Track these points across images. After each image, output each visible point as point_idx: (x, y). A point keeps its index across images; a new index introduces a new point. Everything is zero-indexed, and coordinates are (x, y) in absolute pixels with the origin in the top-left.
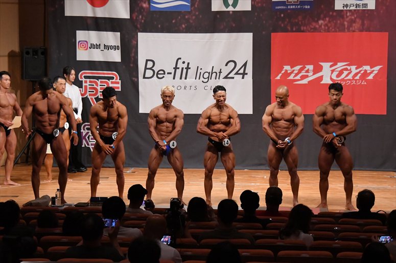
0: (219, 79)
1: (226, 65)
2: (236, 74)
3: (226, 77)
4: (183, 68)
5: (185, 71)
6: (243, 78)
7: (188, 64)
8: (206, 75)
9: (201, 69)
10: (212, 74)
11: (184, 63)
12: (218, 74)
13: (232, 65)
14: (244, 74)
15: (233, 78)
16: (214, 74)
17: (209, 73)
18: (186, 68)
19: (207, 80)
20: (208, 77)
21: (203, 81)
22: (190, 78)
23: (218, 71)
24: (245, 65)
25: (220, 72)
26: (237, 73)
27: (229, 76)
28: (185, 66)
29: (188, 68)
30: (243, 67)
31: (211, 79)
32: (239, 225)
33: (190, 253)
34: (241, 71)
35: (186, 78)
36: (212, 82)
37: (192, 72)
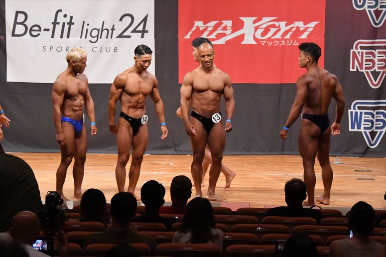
0: (111, 38)
1: (121, 20)
3: (120, 36)
4: (64, 24)
5: (67, 27)
6: (142, 37)
7: (71, 17)
8: (95, 33)
9: (88, 25)
10: (102, 31)
11: (65, 16)
12: (110, 32)
13: (127, 20)
14: (144, 32)
15: (129, 37)
16: (105, 32)
17: (98, 30)
18: (68, 24)
19: (96, 39)
20: (98, 36)
21: (90, 41)
22: (74, 36)
23: (110, 28)
24: (145, 20)
25: (113, 29)
26: (134, 31)
27: (125, 34)
28: (67, 20)
29: (71, 23)
30: (143, 23)
31: (101, 38)
32: (137, 225)
34: (140, 28)
35: (68, 37)
36: (103, 41)
37: (76, 29)
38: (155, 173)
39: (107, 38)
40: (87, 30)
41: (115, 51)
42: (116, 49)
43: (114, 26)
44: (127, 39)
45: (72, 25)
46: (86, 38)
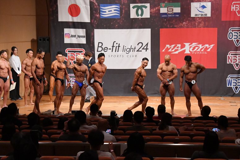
0: (134, 52)
1: (138, 45)
3: (138, 51)
4: (116, 46)
5: (117, 48)
6: (146, 51)
7: (119, 44)
8: (128, 50)
9: (125, 47)
10: (131, 49)
11: (117, 44)
12: (134, 49)
13: (140, 45)
14: (147, 49)
15: (141, 51)
16: (132, 49)
17: (129, 49)
19: (128, 52)
21: (126, 53)
22: (120, 51)
23: (134, 48)
24: (147, 44)
25: (135, 48)
26: (143, 49)
27: (139, 50)
28: (118, 45)
29: (119, 46)
30: (146, 46)
32: (144, 124)
33: (120, 138)
34: (145, 48)
35: (118, 51)
36: (131, 53)
37: (121, 48)
42: (136, 56)
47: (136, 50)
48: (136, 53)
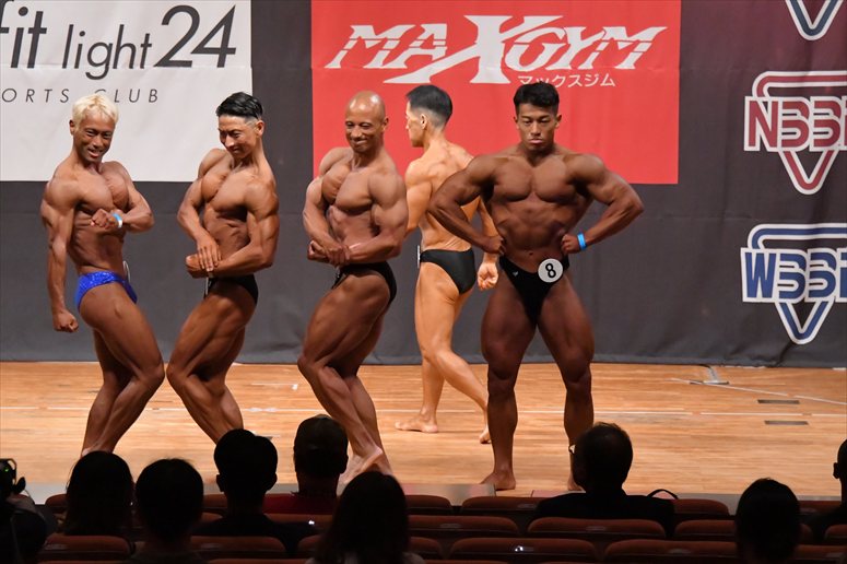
0: (142, 66)
1: (166, 21)
2: (195, 52)
3: (165, 62)
4: (20, 31)
5: (27, 39)
6: (221, 64)
7: (39, 15)
8: (100, 55)
9: (82, 34)
10: (119, 48)
11: (23, 11)
12: (139, 51)
13: (182, 22)
14: (224, 51)
15: (188, 64)
16: (126, 53)
17: (109, 48)
18: (30, 31)
19: (102, 69)
20: (107, 62)
21: (88, 75)
22: (47, 63)
23: (138, 42)
24: (227, 21)
25: (146, 45)
26: (200, 49)
27: (176, 57)
28: (28, 22)
29: (37, 30)
30: (222, 30)
31: (115, 67)
32: (209, 544)
34: (216, 42)
35: (31, 64)
36: (119, 75)
37: (50, 44)
38: (255, 410)
39: (131, 66)
40: (80, 46)
41: (153, 98)
42: (153, 95)
43: (147, 36)
44: (182, 68)
45: (41, 36)
46: (77, 66)
47: (155, 54)
48: (152, 75)
